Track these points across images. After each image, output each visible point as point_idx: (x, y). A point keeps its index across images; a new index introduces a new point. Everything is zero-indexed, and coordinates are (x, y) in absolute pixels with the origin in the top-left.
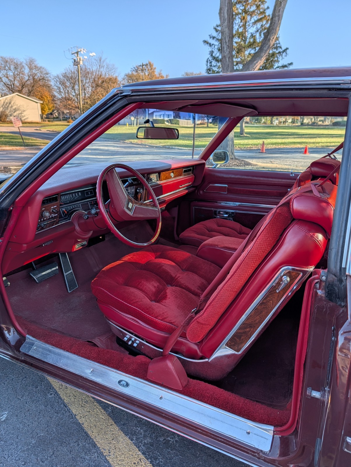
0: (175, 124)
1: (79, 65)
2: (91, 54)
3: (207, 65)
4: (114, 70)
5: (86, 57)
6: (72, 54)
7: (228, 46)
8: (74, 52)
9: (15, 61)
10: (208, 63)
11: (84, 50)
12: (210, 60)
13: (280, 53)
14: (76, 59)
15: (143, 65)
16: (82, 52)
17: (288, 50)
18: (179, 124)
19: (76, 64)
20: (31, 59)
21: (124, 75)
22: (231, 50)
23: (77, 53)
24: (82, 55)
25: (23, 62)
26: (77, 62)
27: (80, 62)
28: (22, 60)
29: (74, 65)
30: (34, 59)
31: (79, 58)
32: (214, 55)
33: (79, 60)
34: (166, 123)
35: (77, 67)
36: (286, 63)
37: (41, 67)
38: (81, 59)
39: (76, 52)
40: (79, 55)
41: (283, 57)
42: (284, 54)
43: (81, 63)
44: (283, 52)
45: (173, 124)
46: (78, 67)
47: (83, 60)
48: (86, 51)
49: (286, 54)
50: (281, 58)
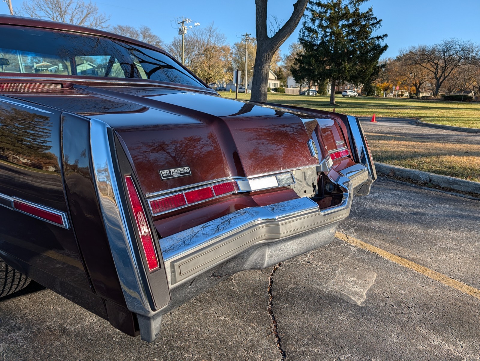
0: (281, 92)
1: (183, 34)
2: (196, 24)
3: (300, 35)
4: (223, 40)
5: (191, 27)
6: (178, 24)
7: (261, 16)
8: (181, 22)
9: (131, 30)
10: (301, 33)
11: (189, 20)
12: (303, 31)
13: (373, 24)
14: (181, 28)
15: (246, 35)
16: (187, 22)
17: (381, 22)
18: (285, 92)
19: (181, 33)
20: (146, 28)
21: (233, 44)
22: (264, 19)
23: (183, 23)
24: (188, 25)
25: (137, 31)
26: (181, 31)
27: (184, 31)
28: (136, 29)
29: (179, 34)
30: (148, 29)
31: (184, 27)
32: (306, 25)
33: (183, 29)
34: (271, 91)
35: (181, 35)
36: (380, 34)
37: (154, 36)
38: (186, 28)
39: (182, 21)
40: (184, 25)
41: (377, 28)
42: (378, 26)
43: (186, 32)
44: (377, 24)
45: (279, 92)
46: (183, 36)
47: (187, 30)
48: (191, 21)
49: (380, 25)
50: (375, 30)
